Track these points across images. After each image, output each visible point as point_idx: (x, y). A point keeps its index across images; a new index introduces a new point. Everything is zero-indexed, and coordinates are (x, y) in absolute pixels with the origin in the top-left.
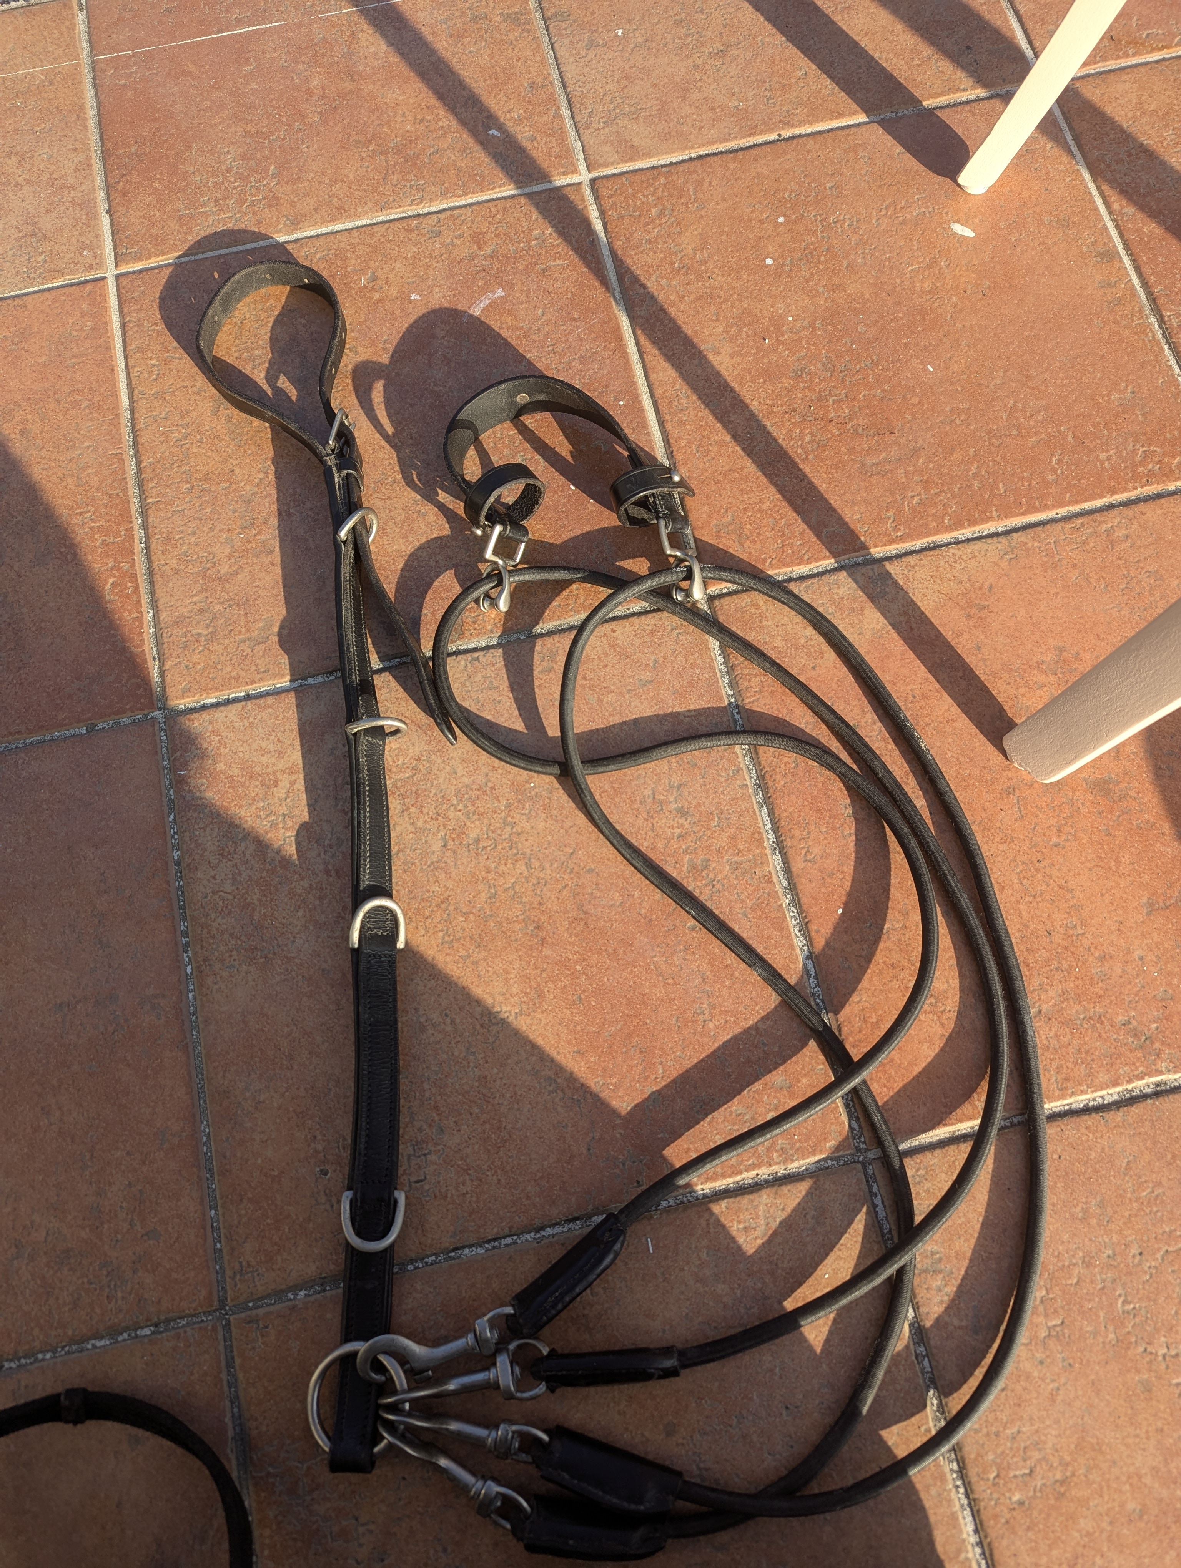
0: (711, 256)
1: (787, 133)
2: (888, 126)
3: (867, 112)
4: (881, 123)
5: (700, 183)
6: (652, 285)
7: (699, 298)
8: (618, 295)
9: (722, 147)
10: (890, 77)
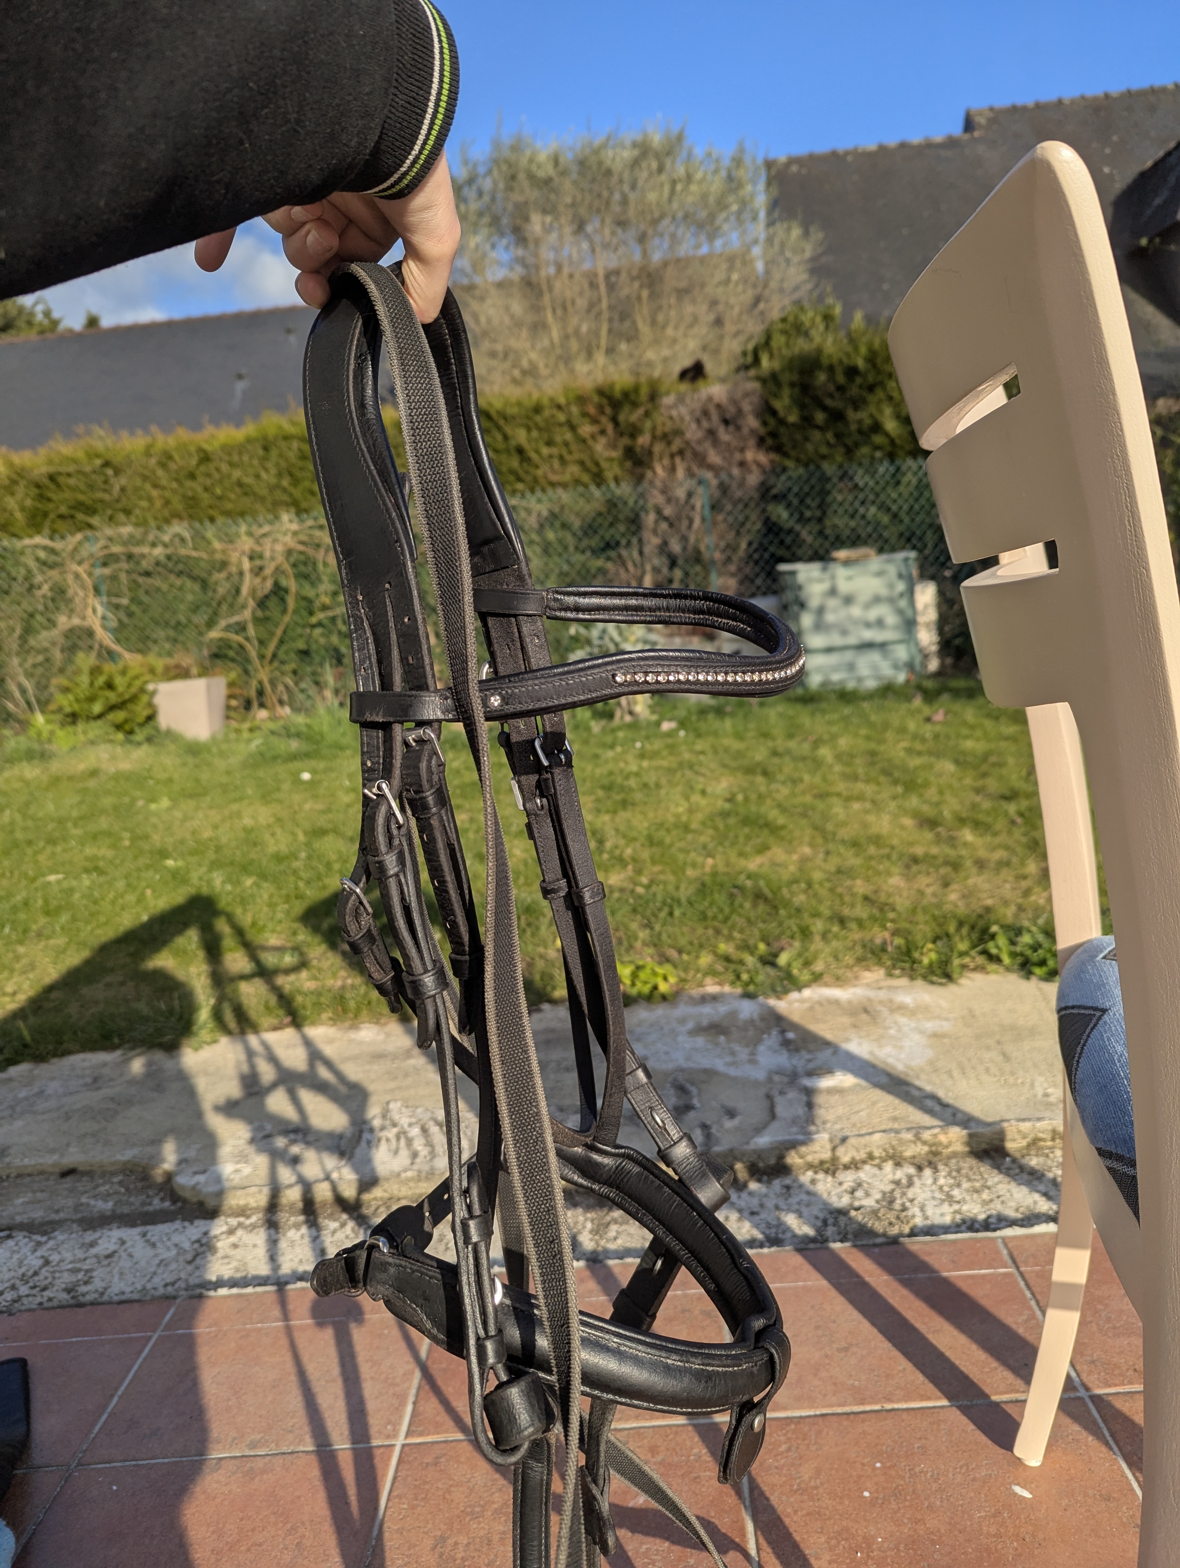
0: (822, 1484)
1: (888, 1406)
2: (965, 1410)
3: (949, 1399)
4: (959, 1408)
5: (819, 1432)
6: (774, 1500)
7: (809, 1514)
8: (747, 1503)
9: (839, 1410)
10: (966, 1377)
